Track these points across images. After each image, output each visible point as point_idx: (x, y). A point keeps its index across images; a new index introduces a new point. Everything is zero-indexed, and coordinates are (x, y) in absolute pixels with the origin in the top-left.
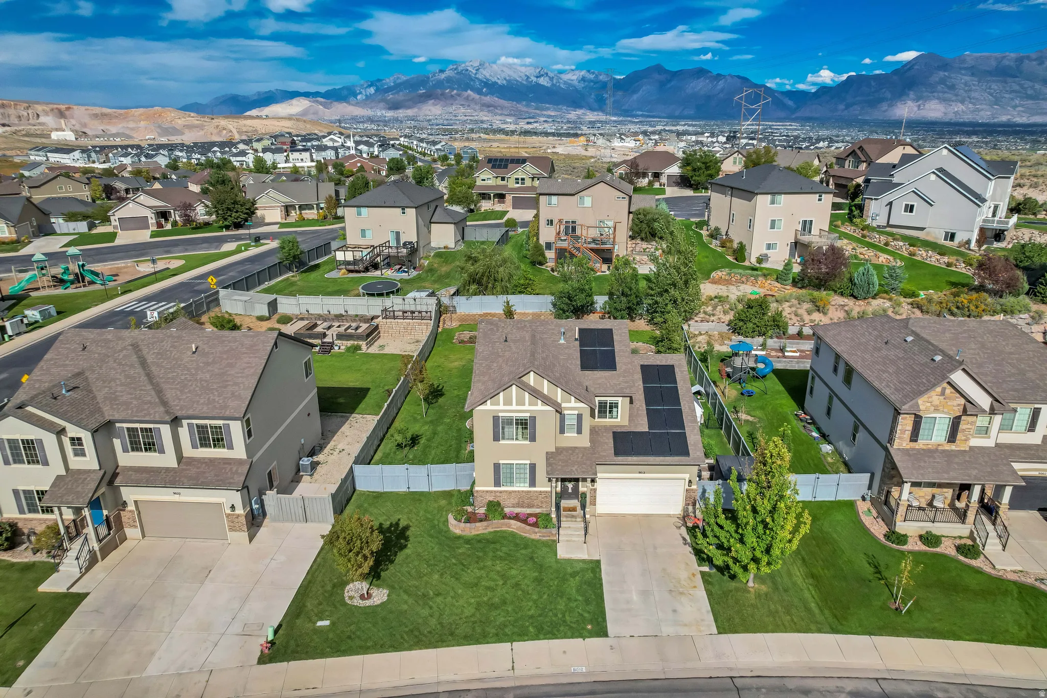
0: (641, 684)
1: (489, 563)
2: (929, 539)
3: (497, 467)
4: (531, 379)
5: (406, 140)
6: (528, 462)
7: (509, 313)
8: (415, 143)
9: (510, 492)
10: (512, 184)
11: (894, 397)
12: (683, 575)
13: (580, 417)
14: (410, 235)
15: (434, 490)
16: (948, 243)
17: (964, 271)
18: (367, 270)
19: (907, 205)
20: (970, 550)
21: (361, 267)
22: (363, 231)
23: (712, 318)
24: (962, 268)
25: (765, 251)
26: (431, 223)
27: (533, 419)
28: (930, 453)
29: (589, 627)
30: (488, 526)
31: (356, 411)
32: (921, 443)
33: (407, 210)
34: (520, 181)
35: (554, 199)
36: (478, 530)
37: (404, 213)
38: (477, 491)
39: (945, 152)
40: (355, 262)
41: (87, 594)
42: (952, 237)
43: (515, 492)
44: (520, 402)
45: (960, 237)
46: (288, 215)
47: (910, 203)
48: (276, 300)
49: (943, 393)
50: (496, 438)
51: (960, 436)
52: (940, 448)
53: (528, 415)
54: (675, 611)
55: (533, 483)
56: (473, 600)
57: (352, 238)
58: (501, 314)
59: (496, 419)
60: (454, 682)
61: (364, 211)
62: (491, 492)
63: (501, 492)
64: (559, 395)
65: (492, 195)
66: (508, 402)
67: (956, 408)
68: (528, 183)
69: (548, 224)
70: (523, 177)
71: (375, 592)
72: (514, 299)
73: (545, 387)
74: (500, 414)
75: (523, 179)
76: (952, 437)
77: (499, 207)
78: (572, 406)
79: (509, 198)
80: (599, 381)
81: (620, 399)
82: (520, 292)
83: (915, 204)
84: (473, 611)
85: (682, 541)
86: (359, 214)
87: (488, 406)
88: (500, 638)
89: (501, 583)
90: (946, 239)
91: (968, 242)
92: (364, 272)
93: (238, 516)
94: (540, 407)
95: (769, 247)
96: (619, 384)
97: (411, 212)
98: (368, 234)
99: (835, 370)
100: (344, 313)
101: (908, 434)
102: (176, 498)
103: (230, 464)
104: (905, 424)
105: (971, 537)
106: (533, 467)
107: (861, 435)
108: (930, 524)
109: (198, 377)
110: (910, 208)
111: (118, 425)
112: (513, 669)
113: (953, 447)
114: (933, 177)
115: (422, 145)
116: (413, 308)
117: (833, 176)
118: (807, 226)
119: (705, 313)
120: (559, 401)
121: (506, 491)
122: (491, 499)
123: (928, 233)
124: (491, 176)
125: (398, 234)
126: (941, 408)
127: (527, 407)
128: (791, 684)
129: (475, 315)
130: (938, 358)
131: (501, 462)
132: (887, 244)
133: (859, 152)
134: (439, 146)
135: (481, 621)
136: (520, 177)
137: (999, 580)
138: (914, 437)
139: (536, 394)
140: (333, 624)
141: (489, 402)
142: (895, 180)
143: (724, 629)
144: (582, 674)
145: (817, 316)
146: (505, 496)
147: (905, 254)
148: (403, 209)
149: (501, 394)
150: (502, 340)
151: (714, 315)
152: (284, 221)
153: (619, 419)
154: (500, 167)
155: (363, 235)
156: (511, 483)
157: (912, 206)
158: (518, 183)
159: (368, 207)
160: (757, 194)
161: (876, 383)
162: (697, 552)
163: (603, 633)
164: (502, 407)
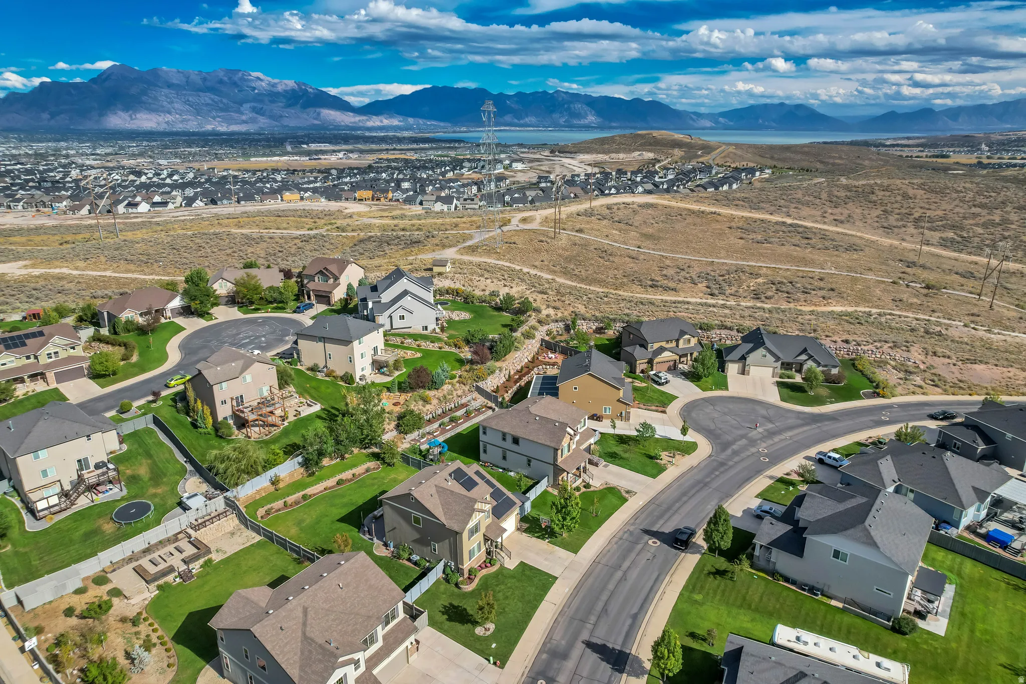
1: (498, 588)
2: (577, 489)
3: (470, 552)
6: (479, 541)
7: (274, 482)
10: (44, 360)
11: (553, 445)
12: (546, 547)
14: (99, 456)
16: (427, 333)
17: (451, 351)
19: (400, 316)
20: (587, 486)
22: (44, 472)
24: (447, 349)
25: (362, 373)
28: (566, 458)
29: (551, 579)
30: (477, 578)
33: (92, 436)
34: (53, 355)
35: (224, 384)
36: (475, 583)
37: (89, 439)
38: (465, 568)
39: (405, 280)
42: (426, 328)
43: (475, 558)
44: (476, 517)
45: (430, 328)
47: (401, 314)
49: (565, 437)
50: (469, 539)
51: (570, 448)
52: (567, 455)
53: (478, 521)
54: (559, 558)
55: (480, 550)
56: (515, 601)
59: (469, 530)
61: (42, 453)
62: (469, 564)
64: (483, 506)
65: (26, 377)
66: (472, 520)
68: (63, 355)
69: (223, 404)
70: (56, 350)
71: (486, 626)
73: (480, 506)
74: (470, 527)
75: (56, 353)
76: (569, 451)
77: (40, 387)
79: (50, 376)
80: (479, 493)
81: (488, 496)
82: (275, 465)
83: (404, 314)
84: (521, 602)
86: (37, 457)
88: (539, 601)
89: (512, 590)
90: (425, 331)
91: (434, 329)
93: (414, 645)
97: (97, 436)
98: (51, 472)
99: (504, 439)
101: (560, 456)
104: (559, 452)
105: (584, 481)
107: (533, 463)
108: (575, 484)
110: (402, 318)
112: (555, 605)
114: (409, 298)
116: (204, 513)
117: (313, 290)
118: (375, 349)
121: (473, 561)
122: (469, 568)
123: (414, 329)
124: (13, 359)
125: (85, 460)
130: (557, 424)
131: (471, 548)
132: (402, 343)
133: (324, 271)
135: (527, 602)
136: (52, 352)
137: (600, 491)
138: (562, 456)
139: (479, 511)
140: (496, 643)
141: (467, 525)
142: (384, 300)
143: (576, 552)
144: (568, 591)
145: (428, 407)
148: (88, 436)
150: (430, 497)
154: (16, 346)
155: (47, 475)
156: (474, 555)
157: (403, 316)
158: (51, 358)
159: (46, 448)
160: (350, 341)
161: (540, 442)
162: (538, 537)
163: (557, 578)
164: (471, 524)
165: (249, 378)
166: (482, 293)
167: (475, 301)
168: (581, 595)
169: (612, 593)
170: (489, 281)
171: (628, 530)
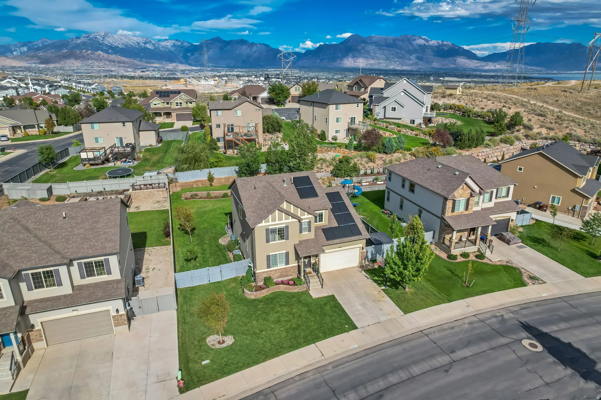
0: (384, 345)
1: (279, 309)
2: (465, 255)
3: (268, 257)
4: (285, 205)
5: (66, 82)
6: (285, 252)
7: (211, 179)
8: (74, 84)
9: (276, 270)
10: (174, 106)
11: (443, 193)
12: (376, 293)
13: (309, 223)
14: (130, 139)
15: (224, 279)
16: (412, 125)
17: (423, 137)
18: (103, 163)
19: (392, 108)
20: (480, 256)
21: (100, 161)
22: (96, 139)
23: (322, 170)
24: (422, 136)
25: (335, 134)
26: (139, 131)
27: (287, 227)
28: (459, 216)
29: (347, 326)
30: (268, 291)
31: (147, 246)
32: (456, 213)
33: (126, 124)
34: (179, 104)
35: (220, 112)
36: (264, 294)
37: (124, 125)
38: (258, 273)
39: (405, 81)
40: (94, 159)
41: (27, 391)
42: (413, 122)
43: (278, 269)
44: (280, 219)
45: (417, 122)
46: (15, 133)
47: (394, 107)
48: (51, 186)
49: (463, 188)
50: (268, 241)
51: (470, 207)
52: (463, 213)
53: (284, 225)
54: (381, 309)
55: (287, 263)
56: (282, 329)
57: (88, 143)
58: (206, 180)
59: (267, 230)
60: (297, 370)
61: (96, 126)
62: (266, 272)
63: (271, 271)
64: (299, 212)
65: (162, 113)
66: (274, 220)
67: (468, 195)
68: (184, 105)
69: (217, 127)
71: (225, 338)
72: (213, 171)
73: (292, 209)
74: (270, 227)
75: (181, 103)
76: (467, 209)
77: (168, 121)
78: (306, 217)
79: (174, 115)
80: (312, 203)
81: (323, 211)
82: (215, 167)
83: (396, 107)
84: (286, 334)
85: (366, 278)
86: (93, 128)
87: (263, 224)
88: (308, 342)
89: (291, 317)
90: (411, 123)
91: (420, 124)
92: (101, 164)
93: (122, 315)
94: (291, 220)
95: (337, 132)
96: (323, 203)
97: (129, 125)
98: (101, 140)
99: (403, 186)
100: (103, 190)
101: (451, 209)
102: (75, 313)
103: (111, 284)
104: (449, 204)
105: (479, 250)
106: (287, 254)
107: (424, 213)
108: (464, 248)
109: (76, 232)
110: (394, 109)
111: (23, 273)
112: (323, 355)
113: (467, 212)
114: (403, 94)
115: (80, 85)
116: (150, 182)
118: (353, 120)
119: (318, 168)
120: (299, 215)
121: (273, 270)
122: (266, 276)
123: (403, 121)
124: (160, 102)
125: (121, 139)
126: (462, 195)
127: (284, 221)
128: (446, 327)
129: (190, 182)
130: (457, 173)
131: (271, 254)
132: (387, 127)
133: (359, 82)
134: (93, 86)
135: (293, 338)
136: (179, 102)
137: (494, 266)
138: (453, 210)
139: (288, 213)
140: (212, 361)
141: (263, 221)
142: (385, 96)
143: (406, 311)
144: (356, 348)
145: (371, 164)
146: (273, 273)
147: (396, 131)
148: (124, 123)
149: (270, 216)
150: (253, 188)
151: (322, 168)
152: (12, 137)
153: (323, 222)
154: (164, 96)
155: (97, 141)
156: (276, 264)
157: (395, 108)
158: (177, 105)
159: (99, 123)
160: (329, 105)
161: (431, 188)
162: (375, 281)
163: (355, 327)
164: (270, 223)
165: (239, 113)
166: (480, 110)
167: (471, 115)
168: (367, 360)
169: (412, 378)
170: (489, 102)
171: (502, 316)
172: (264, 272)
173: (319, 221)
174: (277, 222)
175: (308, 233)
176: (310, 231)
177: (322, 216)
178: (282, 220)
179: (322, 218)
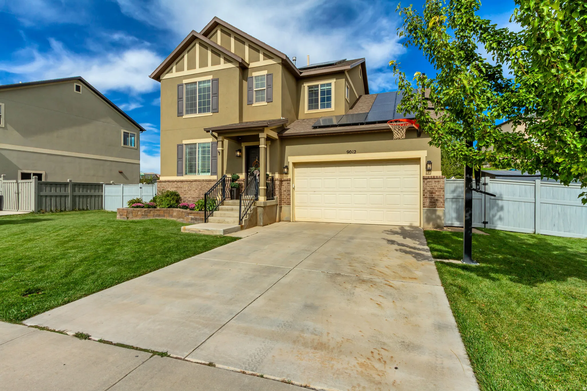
3: (180, 147)
4: (219, 38)
6: (211, 140)
9: (190, 182)
13: (269, 79)
27: (216, 81)
43: (196, 181)
44: (204, 64)
50: (180, 113)
53: (210, 77)
59: (180, 88)
62: (173, 182)
63: (182, 181)
64: (247, 53)
66: (192, 65)
74: (185, 81)
78: (261, 64)
81: (333, 81)
87: (173, 73)
94: (223, 65)
106: (214, 147)
120: (246, 60)
121: (187, 181)
127: (210, 68)
131: (185, 142)
139: (217, 52)
141: (174, 68)
146: (186, 186)
149: (186, 57)
153: (333, 108)
164: (186, 72)
172: (169, 181)
173: (323, 107)
174: (198, 70)
175: (266, 104)
176: (270, 100)
177: (329, 92)
178: (207, 66)
179: (329, 99)
